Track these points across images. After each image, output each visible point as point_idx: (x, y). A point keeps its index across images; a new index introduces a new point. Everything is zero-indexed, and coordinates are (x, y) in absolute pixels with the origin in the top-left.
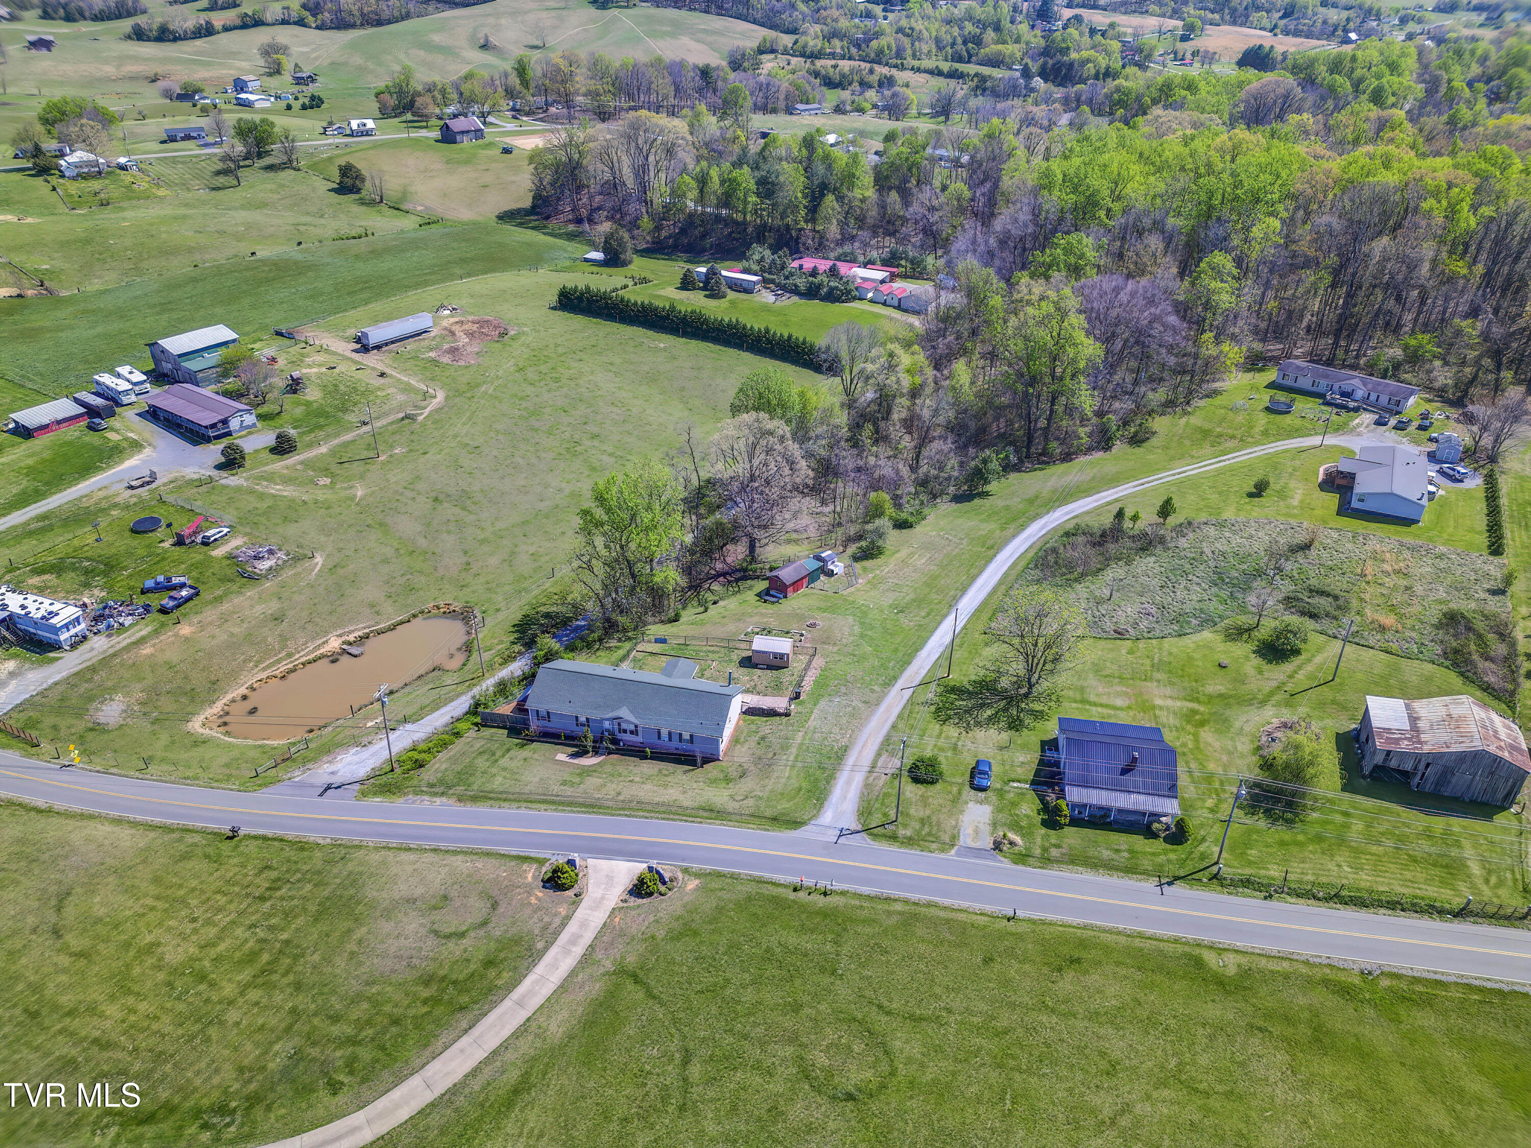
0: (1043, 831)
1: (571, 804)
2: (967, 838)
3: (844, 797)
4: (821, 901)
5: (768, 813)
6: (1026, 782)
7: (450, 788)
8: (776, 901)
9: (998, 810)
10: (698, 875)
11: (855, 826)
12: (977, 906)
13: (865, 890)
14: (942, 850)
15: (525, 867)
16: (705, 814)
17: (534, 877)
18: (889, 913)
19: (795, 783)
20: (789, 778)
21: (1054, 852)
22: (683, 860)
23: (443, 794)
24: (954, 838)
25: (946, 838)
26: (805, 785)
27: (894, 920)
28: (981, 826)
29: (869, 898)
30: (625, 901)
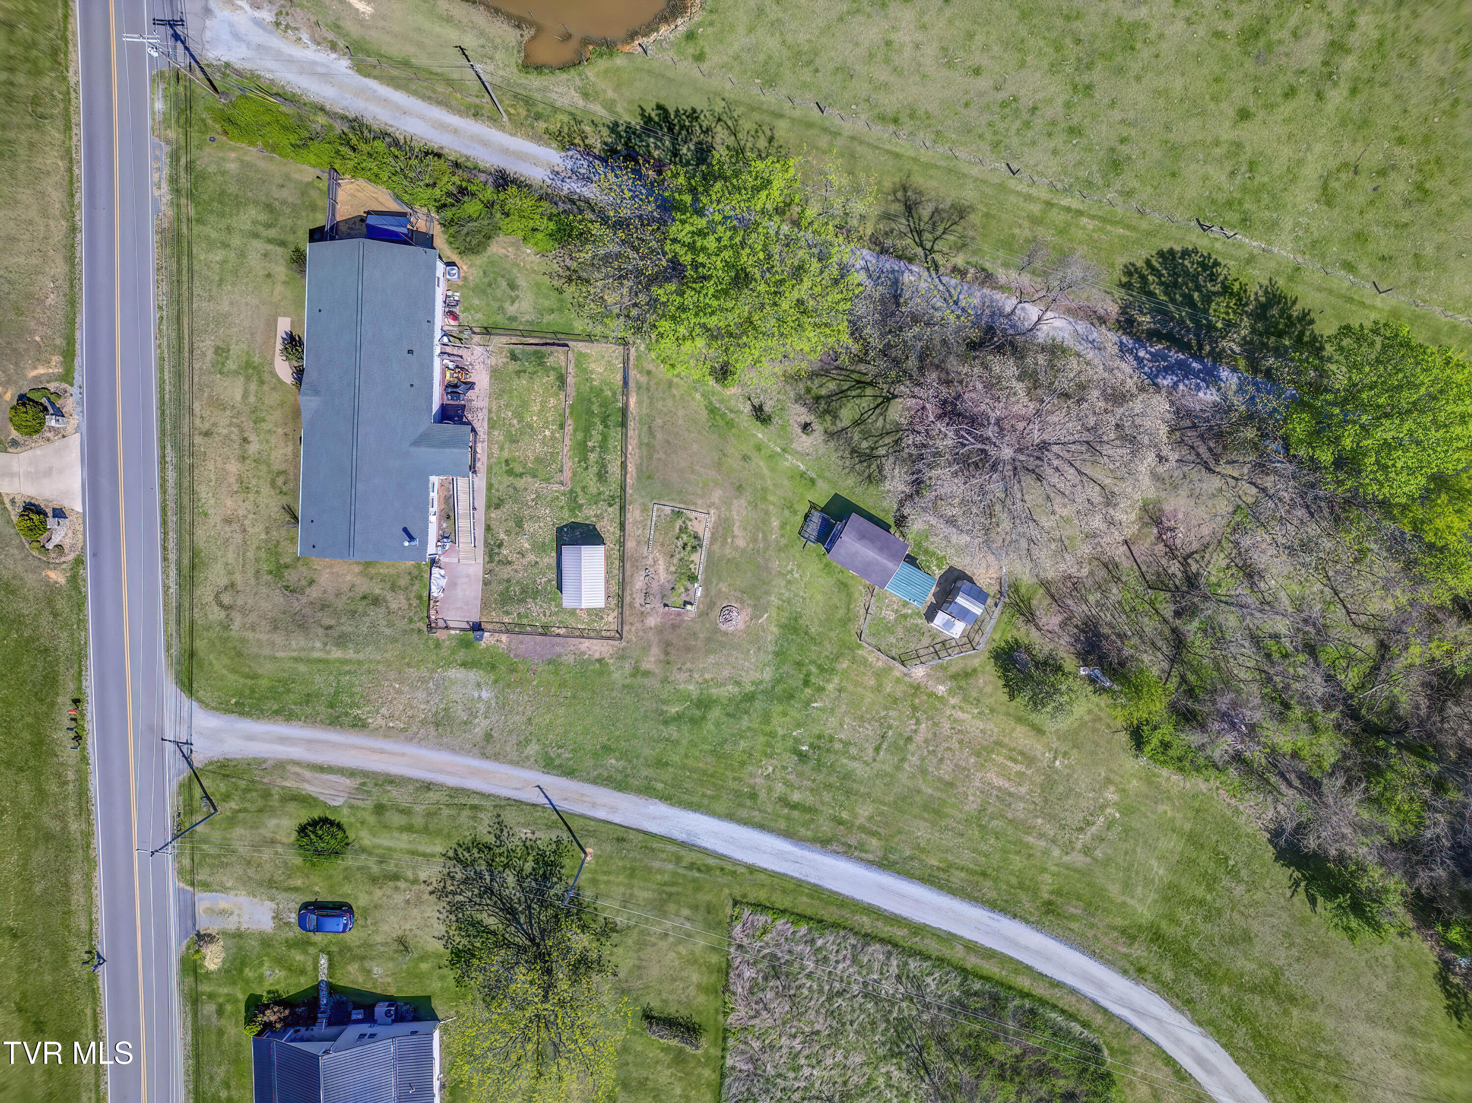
0: (242, 997)
1: (179, 375)
2: (204, 901)
3: (250, 738)
4: (64, 737)
5: (199, 644)
6: (331, 974)
7: (191, 195)
8: (51, 681)
9: (266, 942)
10: (74, 580)
11: (198, 760)
12: (101, 914)
13: (95, 783)
14: (181, 872)
15: (56, 359)
16: (186, 561)
17: (37, 378)
18: (61, 817)
19: (266, 669)
20: (273, 659)
21: (209, 1009)
22: (94, 555)
23: (177, 191)
24: (206, 886)
25: (202, 875)
26: (264, 683)
27: (54, 826)
28: (234, 919)
29: (83, 794)
30: (13, 502)
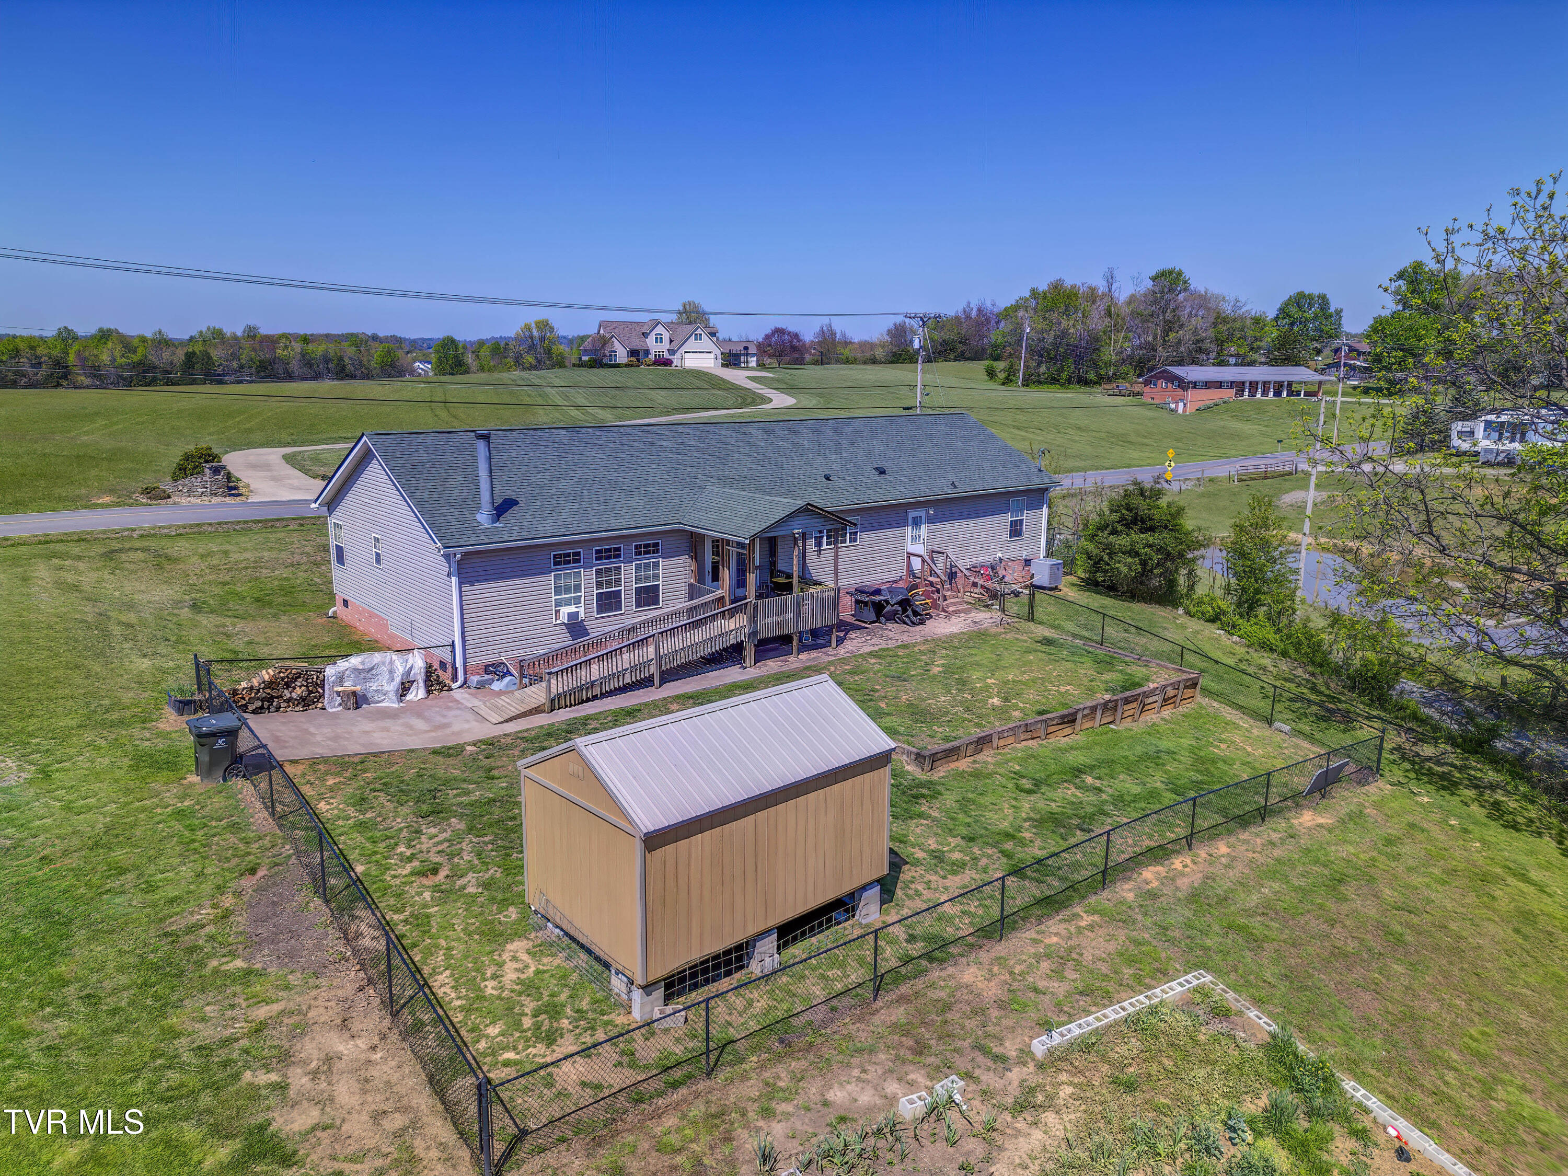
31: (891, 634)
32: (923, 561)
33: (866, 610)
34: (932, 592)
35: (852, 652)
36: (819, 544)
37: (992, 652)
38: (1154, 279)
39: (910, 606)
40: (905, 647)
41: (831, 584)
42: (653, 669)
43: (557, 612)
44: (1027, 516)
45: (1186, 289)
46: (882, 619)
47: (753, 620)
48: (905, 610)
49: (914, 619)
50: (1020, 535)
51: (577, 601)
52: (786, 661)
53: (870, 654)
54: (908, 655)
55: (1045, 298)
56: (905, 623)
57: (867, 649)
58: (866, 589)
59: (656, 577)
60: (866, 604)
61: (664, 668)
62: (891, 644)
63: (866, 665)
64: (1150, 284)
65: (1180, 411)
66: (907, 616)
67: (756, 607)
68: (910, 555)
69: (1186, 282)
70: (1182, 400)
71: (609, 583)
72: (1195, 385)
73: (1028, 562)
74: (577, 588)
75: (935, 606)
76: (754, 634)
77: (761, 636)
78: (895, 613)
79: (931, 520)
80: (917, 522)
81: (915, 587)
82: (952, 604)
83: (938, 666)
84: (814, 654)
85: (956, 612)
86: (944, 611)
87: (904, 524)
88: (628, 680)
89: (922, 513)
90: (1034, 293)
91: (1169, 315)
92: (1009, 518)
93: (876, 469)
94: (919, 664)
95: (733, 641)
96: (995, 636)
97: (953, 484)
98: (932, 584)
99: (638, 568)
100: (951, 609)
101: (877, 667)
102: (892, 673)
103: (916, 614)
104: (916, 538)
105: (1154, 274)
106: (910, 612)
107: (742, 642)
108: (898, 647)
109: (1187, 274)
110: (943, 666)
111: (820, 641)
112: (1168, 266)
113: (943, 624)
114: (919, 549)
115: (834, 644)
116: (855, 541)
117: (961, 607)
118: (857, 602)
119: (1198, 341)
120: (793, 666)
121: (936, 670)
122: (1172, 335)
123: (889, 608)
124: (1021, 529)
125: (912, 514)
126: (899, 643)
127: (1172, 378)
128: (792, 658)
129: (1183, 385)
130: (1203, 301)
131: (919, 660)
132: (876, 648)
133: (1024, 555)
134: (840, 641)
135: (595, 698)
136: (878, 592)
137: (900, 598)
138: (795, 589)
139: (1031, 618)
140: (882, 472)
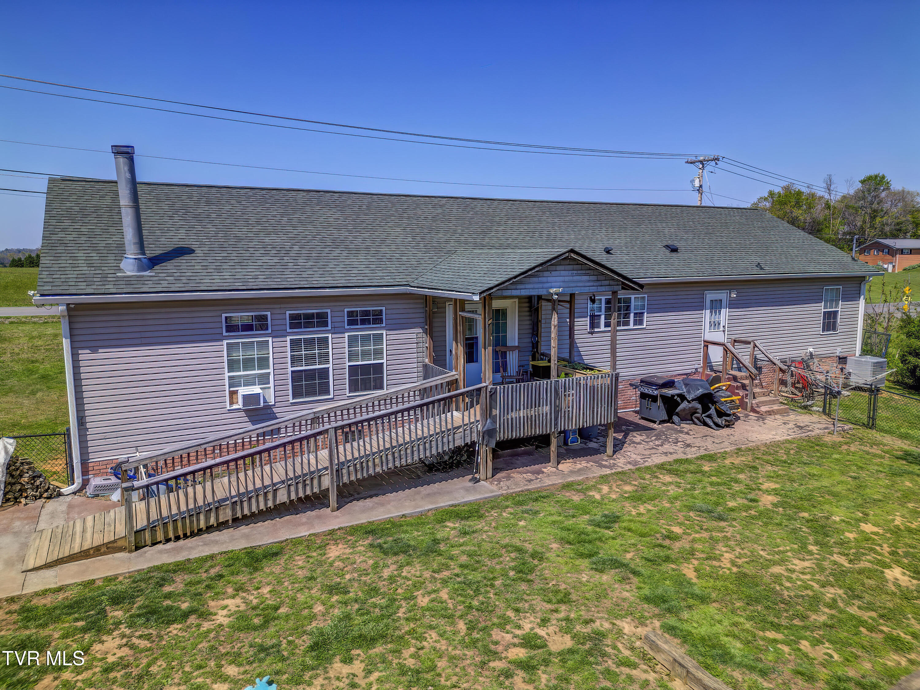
31: (689, 439)
32: (726, 350)
33: (654, 406)
34: (737, 388)
35: (635, 463)
36: (594, 324)
37: (843, 473)
38: (863, 182)
39: (714, 403)
40: (711, 458)
41: (607, 369)
42: (326, 482)
43: (233, 394)
44: (841, 307)
45: (888, 188)
46: (675, 418)
47: (487, 413)
48: (706, 409)
49: (719, 421)
50: (834, 329)
51: (264, 379)
52: (540, 472)
53: (661, 467)
54: (718, 473)
55: (779, 197)
56: (705, 424)
57: (658, 460)
58: (654, 380)
59: (378, 353)
60: (654, 399)
61: (345, 479)
62: (691, 454)
63: (656, 485)
64: (860, 185)
65: (890, 270)
66: (709, 416)
67: (493, 394)
68: (707, 344)
69: (888, 183)
70: (891, 263)
71: (310, 359)
72: (902, 251)
73: (843, 360)
74: (263, 362)
75: (743, 405)
76: (490, 433)
77: (500, 436)
78: (694, 412)
79: (733, 305)
80: (716, 306)
81: (717, 380)
82: (765, 403)
83: (768, 492)
84: (582, 463)
85: (770, 413)
86: (753, 410)
87: (701, 307)
88: (282, 497)
89: (722, 295)
90: (771, 194)
91: (875, 206)
92: (821, 308)
93: (667, 247)
94: (736, 487)
95: (459, 443)
96: (835, 446)
97: (758, 265)
98: (735, 378)
99: (352, 341)
100: (763, 409)
101: (673, 491)
102: (699, 503)
103: (721, 414)
104: (715, 325)
105: (862, 178)
106: (712, 411)
107: (473, 444)
108: (702, 458)
109: (888, 178)
110: (776, 492)
111: (592, 445)
112: (873, 173)
113: (756, 428)
114: (718, 336)
115: (610, 450)
116: (641, 323)
117: (775, 407)
118: (643, 396)
119: (898, 224)
120: (548, 482)
121: (767, 500)
122: (878, 219)
123: (684, 405)
124: (835, 323)
125: (710, 296)
126: (702, 452)
127: (881, 248)
128: (548, 469)
129: (892, 252)
130: (902, 196)
131: (737, 481)
132: (670, 458)
133: (839, 351)
134: (618, 446)
135: (221, 526)
136: (670, 384)
137: (700, 392)
138: (553, 372)
139: (871, 424)
140: (674, 250)
